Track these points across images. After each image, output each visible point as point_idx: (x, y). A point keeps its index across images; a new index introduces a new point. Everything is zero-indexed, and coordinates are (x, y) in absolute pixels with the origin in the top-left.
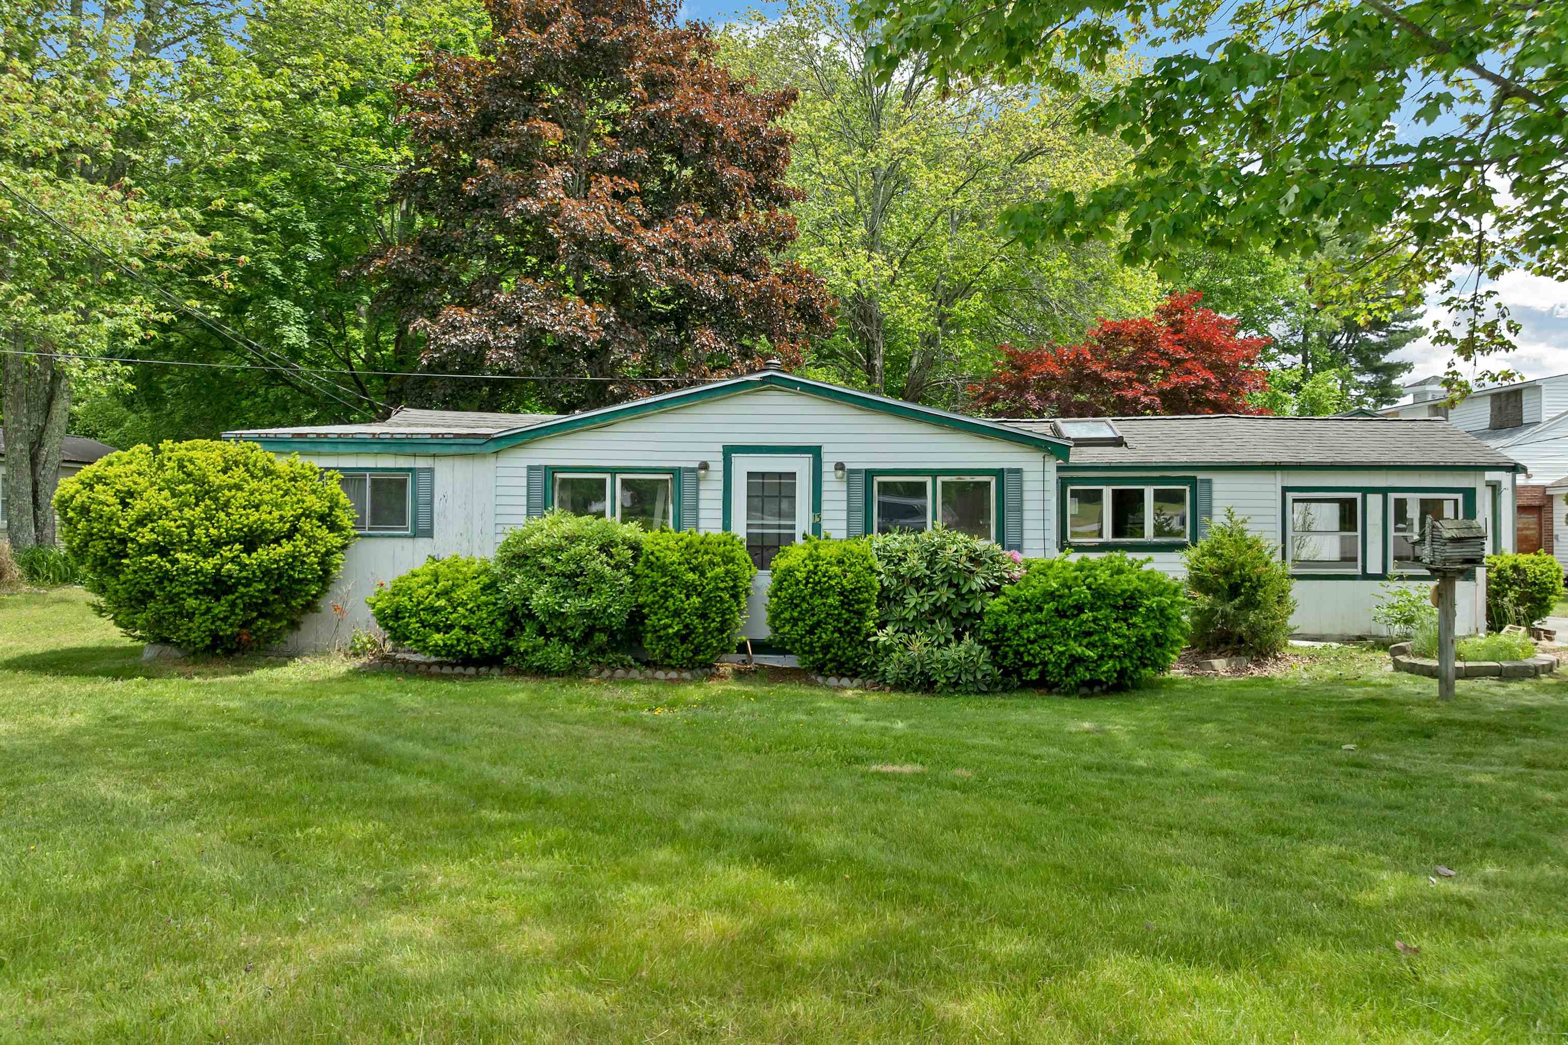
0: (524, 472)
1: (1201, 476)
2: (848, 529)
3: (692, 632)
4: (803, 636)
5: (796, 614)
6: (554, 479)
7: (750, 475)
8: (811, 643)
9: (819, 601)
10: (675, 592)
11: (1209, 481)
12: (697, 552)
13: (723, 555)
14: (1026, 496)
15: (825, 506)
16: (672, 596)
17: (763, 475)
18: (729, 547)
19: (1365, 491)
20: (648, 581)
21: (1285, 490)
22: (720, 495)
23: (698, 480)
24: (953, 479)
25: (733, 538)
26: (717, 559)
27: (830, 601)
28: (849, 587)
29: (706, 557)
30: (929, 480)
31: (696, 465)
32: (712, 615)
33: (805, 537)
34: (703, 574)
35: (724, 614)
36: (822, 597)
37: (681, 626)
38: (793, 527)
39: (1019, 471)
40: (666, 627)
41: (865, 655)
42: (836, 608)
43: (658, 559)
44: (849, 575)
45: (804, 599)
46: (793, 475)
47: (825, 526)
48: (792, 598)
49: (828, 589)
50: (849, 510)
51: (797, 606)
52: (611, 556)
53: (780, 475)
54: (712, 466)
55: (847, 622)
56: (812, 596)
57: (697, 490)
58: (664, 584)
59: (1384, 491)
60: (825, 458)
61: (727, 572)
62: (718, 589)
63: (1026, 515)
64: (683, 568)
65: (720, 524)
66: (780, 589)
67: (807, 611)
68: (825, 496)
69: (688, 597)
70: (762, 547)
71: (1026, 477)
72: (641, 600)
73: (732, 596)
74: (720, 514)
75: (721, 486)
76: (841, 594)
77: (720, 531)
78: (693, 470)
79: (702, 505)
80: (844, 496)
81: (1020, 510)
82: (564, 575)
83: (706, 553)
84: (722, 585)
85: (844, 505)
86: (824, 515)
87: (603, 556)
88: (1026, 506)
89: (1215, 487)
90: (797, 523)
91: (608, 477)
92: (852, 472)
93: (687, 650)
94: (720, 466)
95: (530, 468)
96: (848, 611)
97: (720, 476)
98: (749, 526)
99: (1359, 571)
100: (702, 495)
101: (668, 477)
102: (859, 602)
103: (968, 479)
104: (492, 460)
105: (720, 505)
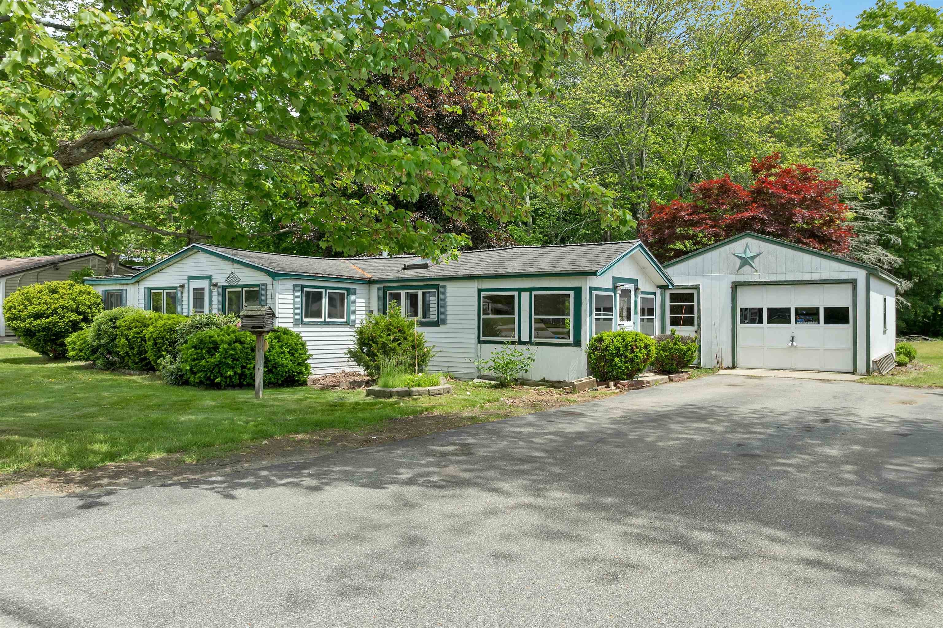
1: (442, 284)
6: (151, 293)
7: (194, 289)
11: (444, 287)
14: (268, 297)
19: (520, 290)
21: (480, 291)
22: (187, 298)
38: (204, 312)
39: (266, 285)
46: (204, 289)
50: (218, 304)
54: (185, 286)
57: (182, 296)
59: (530, 290)
60: (213, 281)
68: (213, 298)
71: (268, 287)
74: (187, 307)
75: (187, 294)
79: (183, 303)
80: (217, 298)
89: (448, 290)
90: (205, 310)
91: (163, 291)
95: (145, 288)
97: (187, 290)
99: (516, 339)
103: (252, 289)
104: (138, 285)
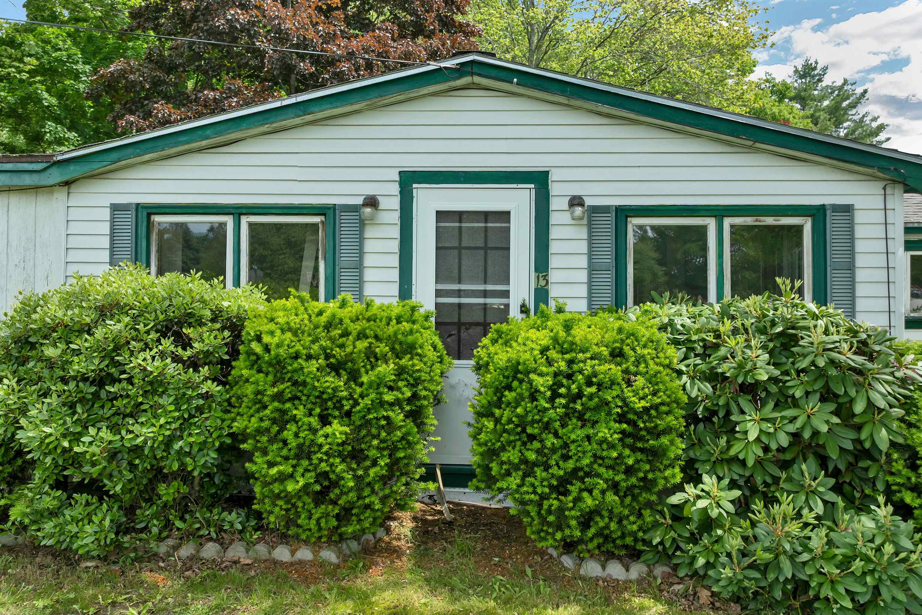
0: (106, 214)
2: (590, 298)
3: (335, 484)
4: (543, 497)
5: (532, 456)
6: (149, 224)
7: (441, 215)
8: (561, 510)
9: (580, 433)
10: (299, 412)
12: (346, 334)
13: (392, 341)
14: (860, 246)
15: (554, 262)
16: (294, 419)
17: (460, 216)
18: (406, 326)
20: (249, 389)
22: (395, 246)
23: (362, 224)
24: (749, 221)
25: (413, 309)
26: (382, 348)
27: (603, 432)
28: (640, 405)
29: (362, 345)
30: (711, 223)
31: (359, 201)
32: (373, 453)
33: (524, 310)
34: (354, 376)
35: (393, 449)
36: (584, 422)
37: (311, 477)
38: (506, 294)
39: (848, 209)
40: (282, 478)
41: (656, 525)
42: (612, 446)
43: (267, 349)
44: (640, 381)
45: (547, 426)
46: (505, 216)
47: (554, 292)
48: (523, 424)
49: (597, 409)
50: (592, 269)
51: (532, 438)
52: (186, 343)
53: (486, 216)
54: (383, 203)
55: (629, 471)
56: (564, 422)
57: (361, 240)
58: (278, 397)
60: (554, 189)
61: (401, 372)
62: (382, 403)
63: (860, 275)
64: (313, 366)
65: (395, 289)
66: (499, 404)
67: (554, 450)
68: (554, 247)
69: (325, 420)
70: (460, 325)
71: (859, 217)
72: (237, 426)
73: (408, 415)
74: (395, 275)
75: (396, 232)
76: (621, 418)
77: (395, 301)
78: (354, 209)
79: (368, 260)
80: (583, 247)
81: (851, 267)
82: (85, 379)
83: (362, 335)
84: (389, 397)
85: (583, 262)
86: (554, 276)
87: (167, 344)
88: (860, 261)
90: (512, 288)
91: (229, 220)
92: (595, 210)
93: (326, 515)
94: (395, 203)
95: (115, 208)
96: (634, 449)
97: (395, 217)
98: (439, 293)
100: (369, 246)
101: (316, 219)
102: (657, 433)
103: (770, 221)
104: (60, 195)
105: (395, 261)
